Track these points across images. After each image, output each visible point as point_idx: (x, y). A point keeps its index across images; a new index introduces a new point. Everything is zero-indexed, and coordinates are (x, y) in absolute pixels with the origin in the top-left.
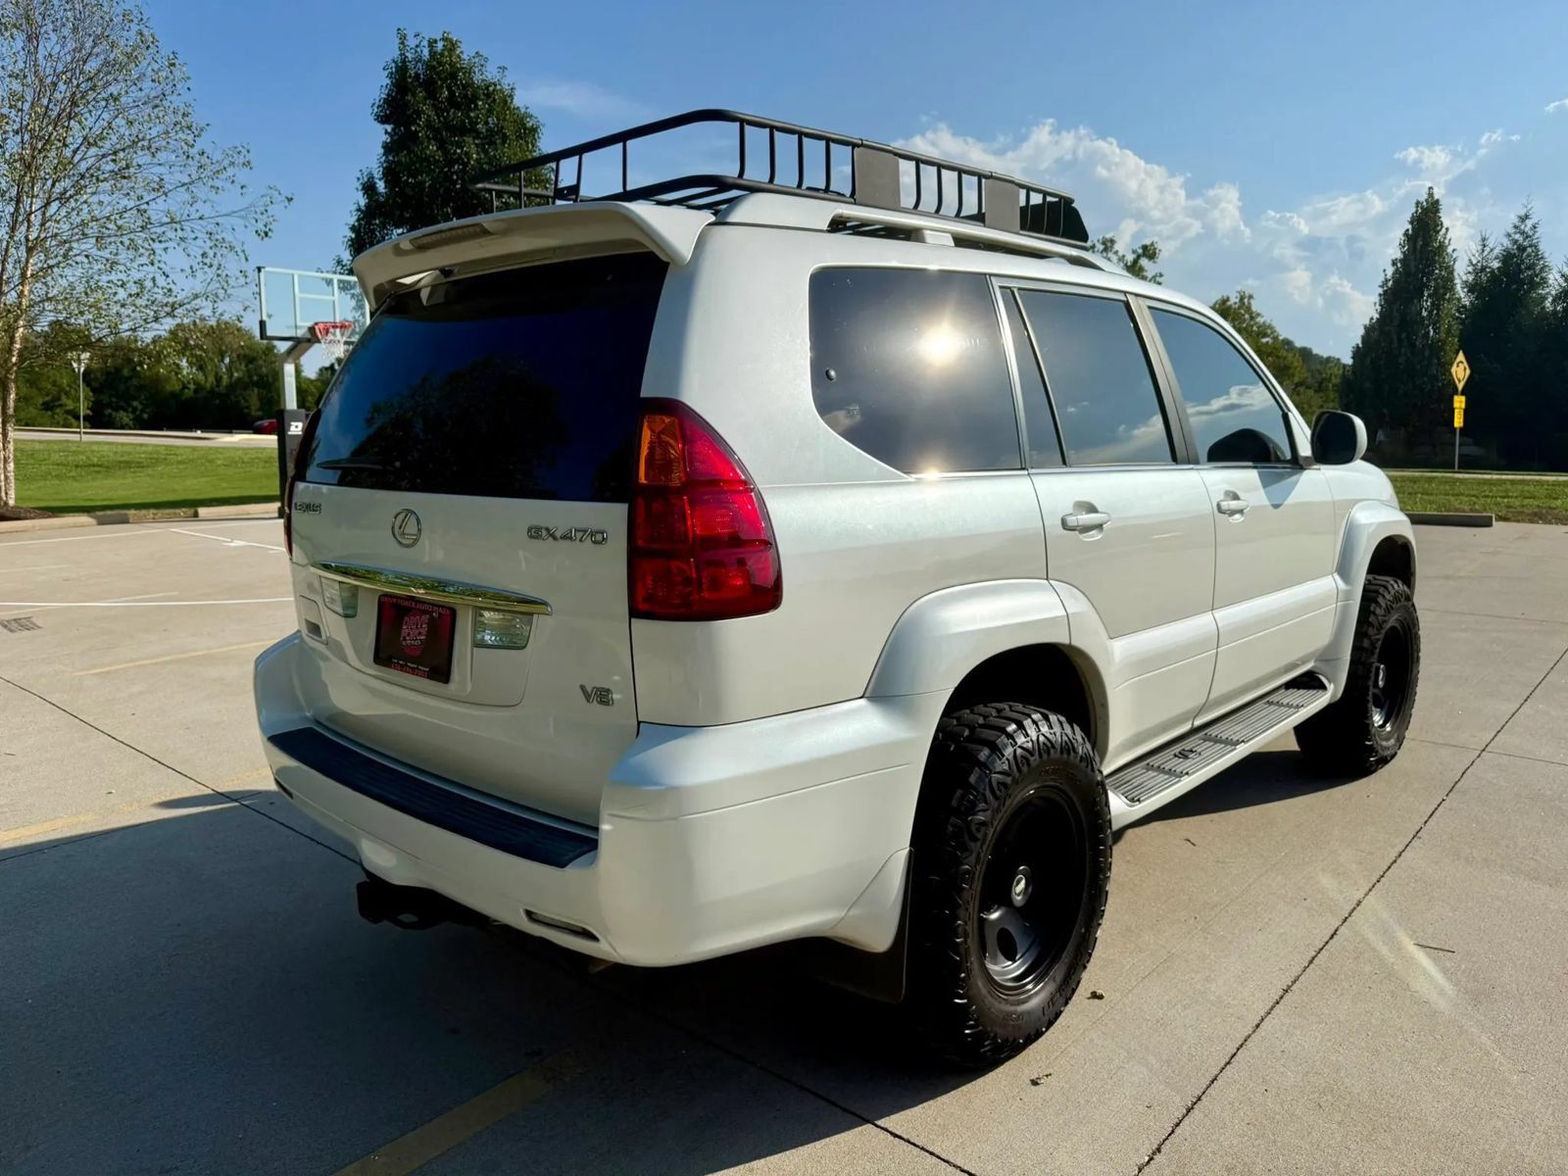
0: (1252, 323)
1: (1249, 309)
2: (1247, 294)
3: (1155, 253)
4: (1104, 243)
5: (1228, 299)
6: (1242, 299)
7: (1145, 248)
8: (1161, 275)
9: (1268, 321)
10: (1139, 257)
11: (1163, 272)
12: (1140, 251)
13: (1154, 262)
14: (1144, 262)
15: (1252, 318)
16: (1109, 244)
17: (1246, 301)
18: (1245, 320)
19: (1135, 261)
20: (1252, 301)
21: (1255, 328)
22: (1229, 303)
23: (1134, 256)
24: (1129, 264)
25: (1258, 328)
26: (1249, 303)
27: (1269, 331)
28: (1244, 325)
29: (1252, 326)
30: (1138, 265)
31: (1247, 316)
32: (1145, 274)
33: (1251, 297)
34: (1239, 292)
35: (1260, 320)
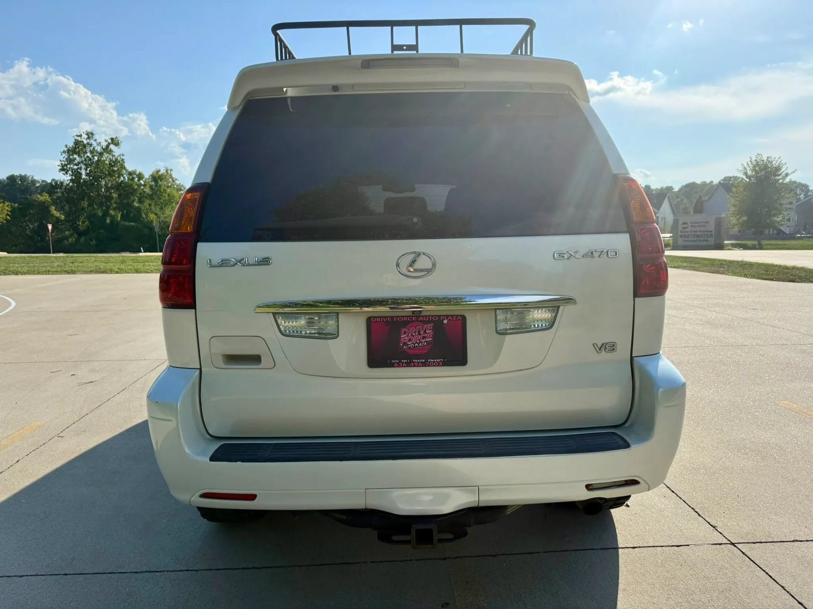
0: (174, 183)
1: (171, 176)
2: (169, 169)
3: (119, 143)
4: (87, 135)
5: (159, 171)
6: (167, 171)
7: (112, 139)
8: (123, 155)
9: (181, 184)
10: (109, 144)
11: (124, 154)
12: (110, 141)
13: (119, 148)
14: (112, 147)
15: (173, 181)
16: (90, 135)
17: (169, 172)
18: (170, 182)
19: (107, 146)
20: (172, 172)
21: (175, 186)
22: (160, 173)
23: (107, 143)
24: (104, 147)
25: (177, 186)
26: (171, 173)
27: (183, 188)
28: (170, 185)
29: (174, 185)
30: (109, 148)
31: (170, 180)
32: (114, 153)
33: (171, 170)
34: (165, 167)
35: (177, 182)
